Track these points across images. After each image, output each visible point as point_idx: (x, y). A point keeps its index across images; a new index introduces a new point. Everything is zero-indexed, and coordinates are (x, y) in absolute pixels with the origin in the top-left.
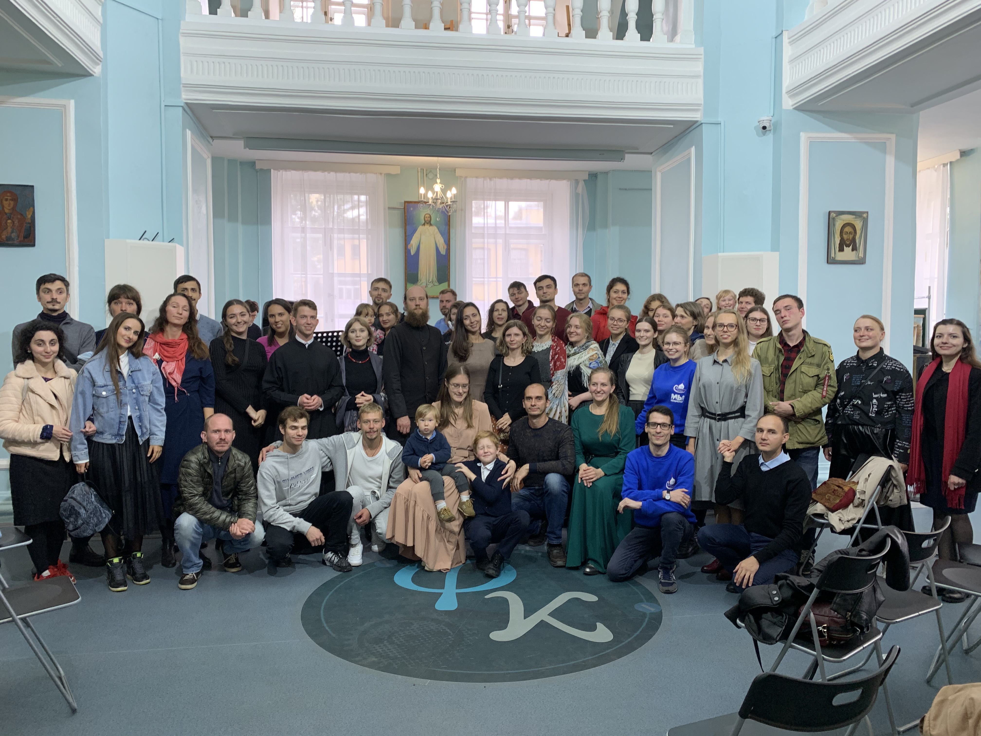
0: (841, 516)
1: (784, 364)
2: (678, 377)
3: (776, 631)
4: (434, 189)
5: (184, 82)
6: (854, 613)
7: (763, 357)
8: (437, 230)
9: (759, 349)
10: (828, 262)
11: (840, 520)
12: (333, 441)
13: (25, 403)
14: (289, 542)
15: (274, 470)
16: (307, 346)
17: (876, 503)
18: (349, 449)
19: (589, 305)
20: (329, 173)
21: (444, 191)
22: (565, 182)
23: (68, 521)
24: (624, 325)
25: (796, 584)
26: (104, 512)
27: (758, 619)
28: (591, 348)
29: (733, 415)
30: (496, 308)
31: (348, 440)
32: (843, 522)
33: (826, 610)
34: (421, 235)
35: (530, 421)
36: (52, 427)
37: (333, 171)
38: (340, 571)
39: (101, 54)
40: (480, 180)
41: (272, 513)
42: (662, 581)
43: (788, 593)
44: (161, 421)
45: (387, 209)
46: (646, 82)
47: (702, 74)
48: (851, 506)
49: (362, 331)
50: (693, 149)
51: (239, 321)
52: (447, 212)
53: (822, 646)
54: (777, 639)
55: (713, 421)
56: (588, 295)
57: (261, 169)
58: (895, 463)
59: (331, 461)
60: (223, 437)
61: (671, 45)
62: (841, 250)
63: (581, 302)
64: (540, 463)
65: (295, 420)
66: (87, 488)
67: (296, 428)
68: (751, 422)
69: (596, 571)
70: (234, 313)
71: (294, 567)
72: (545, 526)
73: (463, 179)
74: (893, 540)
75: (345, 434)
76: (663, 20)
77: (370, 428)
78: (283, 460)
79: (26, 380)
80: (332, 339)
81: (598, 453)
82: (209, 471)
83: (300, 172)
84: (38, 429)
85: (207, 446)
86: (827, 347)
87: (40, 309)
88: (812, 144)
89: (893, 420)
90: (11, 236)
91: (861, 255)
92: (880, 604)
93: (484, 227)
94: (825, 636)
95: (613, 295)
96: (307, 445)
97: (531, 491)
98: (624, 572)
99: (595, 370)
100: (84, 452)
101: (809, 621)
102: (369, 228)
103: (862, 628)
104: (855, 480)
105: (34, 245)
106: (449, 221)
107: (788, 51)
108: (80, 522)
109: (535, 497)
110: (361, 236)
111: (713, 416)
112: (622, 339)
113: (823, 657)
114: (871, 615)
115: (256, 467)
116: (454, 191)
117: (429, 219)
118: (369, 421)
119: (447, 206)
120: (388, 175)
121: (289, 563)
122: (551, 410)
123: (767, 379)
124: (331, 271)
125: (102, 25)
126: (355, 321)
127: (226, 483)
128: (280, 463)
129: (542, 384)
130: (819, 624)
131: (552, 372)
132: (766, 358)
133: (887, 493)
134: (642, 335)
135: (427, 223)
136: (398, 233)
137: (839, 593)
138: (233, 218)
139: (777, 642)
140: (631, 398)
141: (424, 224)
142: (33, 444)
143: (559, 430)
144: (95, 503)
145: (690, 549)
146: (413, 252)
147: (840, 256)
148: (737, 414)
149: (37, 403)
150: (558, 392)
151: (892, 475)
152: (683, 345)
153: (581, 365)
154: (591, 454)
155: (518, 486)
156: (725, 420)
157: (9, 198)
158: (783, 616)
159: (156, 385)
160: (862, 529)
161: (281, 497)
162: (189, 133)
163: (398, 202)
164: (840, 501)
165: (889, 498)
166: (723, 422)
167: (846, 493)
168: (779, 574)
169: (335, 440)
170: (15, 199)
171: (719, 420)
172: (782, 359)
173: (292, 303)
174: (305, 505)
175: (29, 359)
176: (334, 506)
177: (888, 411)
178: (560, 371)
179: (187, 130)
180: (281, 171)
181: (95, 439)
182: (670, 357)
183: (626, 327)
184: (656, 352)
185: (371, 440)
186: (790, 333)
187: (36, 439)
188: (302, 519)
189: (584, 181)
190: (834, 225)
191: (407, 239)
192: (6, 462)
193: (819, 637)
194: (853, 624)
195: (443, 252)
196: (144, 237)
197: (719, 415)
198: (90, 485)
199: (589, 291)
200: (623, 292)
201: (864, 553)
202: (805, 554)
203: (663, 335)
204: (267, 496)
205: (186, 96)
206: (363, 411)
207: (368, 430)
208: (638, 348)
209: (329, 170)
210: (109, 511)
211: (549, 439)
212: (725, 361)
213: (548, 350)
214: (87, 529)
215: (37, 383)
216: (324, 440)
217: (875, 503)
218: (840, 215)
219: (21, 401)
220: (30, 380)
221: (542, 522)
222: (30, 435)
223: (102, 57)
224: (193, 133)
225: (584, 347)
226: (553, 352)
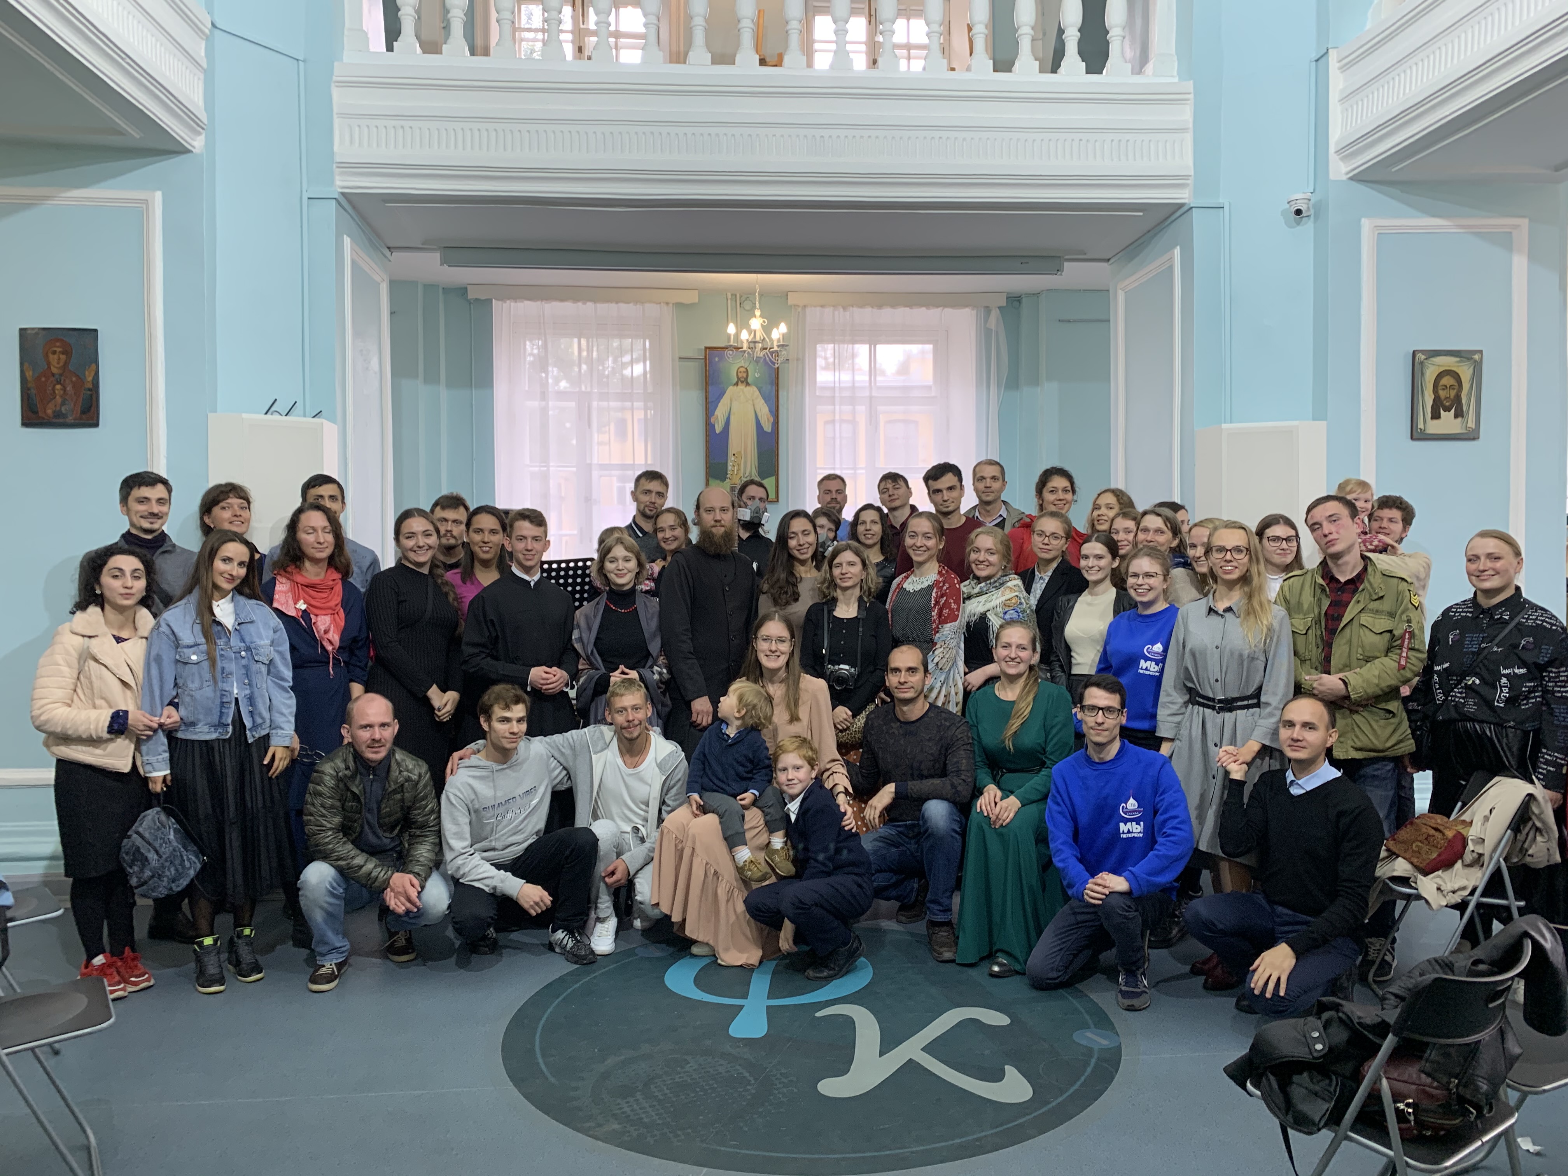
0: (1441, 882)
1: (1330, 612)
2: (1151, 633)
3: (1318, 1109)
4: (750, 326)
5: (338, 159)
6: (1464, 1081)
7: (1293, 601)
8: (758, 392)
9: (1286, 589)
10: (1412, 438)
11: (1438, 889)
12: (571, 740)
13: (81, 677)
14: (487, 912)
15: (470, 791)
16: (532, 584)
17: (1505, 860)
18: (596, 753)
19: (1001, 513)
20: (584, 304)
21: (767, 329)
22: (967, 311)
23: (131, 871)
24: (1059, 545)
25: (1356, 1021)
26: (189, 860)
27: (1284, 1085)
28: (1009, 587)
29: (1246, 703)
30: (861, 519)
31: (595, 738)
32: (1445, 893)
33: (1412, 1071)
34: (731, 401)
35: (897, 708)
36: (126, 713)
37: (590, 301)
38: (576, 963)
39: (204, 117)
40: (828, 311)
41: (460, 862)
42: (1124, 988)
43: (1340, 1036)
44: (289, 707)
45: (677, 359)
46: (1096, 141)
47: (1191, 126)
48: (1459, 864)
49: (627, 560)
50: (1177, 251)
51: (421, 544)
52: (774, 363)
53: (1403, 1139)
54: (1321, 1126)
55: (1208, 711)
56: (1000, 497)
57: (477, 299)
58: (1537, 790)
59: (568, 773)
60: (377, 737)
61: (1137, 79)
62: (1436, 416)
63: (988, 508)
64: (915, 782)
65: (507, 707)
66: (163, 817)
67: (507, 720)
68: (1271, 715)
69: (1010, 971)
70: (413, 530)
71: (501, 955)
72: (924, 889)
73: (800, 309)
74: (1535, 943)
75: (591, 728)
76: (1124, 38)
77: (628, 721)
78: (483, 773)
79: (86, 639)
80: (575, 572)
81: (1012, 766)
82: (355, 790)
83: (539, 303)
84: (101, 719)
85: (352, 750)
86: (1405, 584)
87: (125, 527)
88: (1382, 237)
89: (1536, 714)
90: (60, 411)
91: (1471, 424)
92: (1511, 1061)
93: (834, 388)
94: (1409, 1121)
95: (1049, 497)
96: (527, 749)
97: (900, 829)
98: (1054, 974)
99: (1008, 623)
100: (160, 757)
101: (1379, 1091)
102: (650, 390)
103: (1479, 1109)
104: (1466, 817)
105: (96, 425)
106: (778, 378)
107: (1337, 83)
108: (148, 873)
109: (907, 840)
110: (635, 404)
111: (1208, 702)
112: (1056, 568)
113: (1406, 1162)
114: (1496, 1082)
115: (439, 783)
116: (783, 328)
117: (745, 375)
118: (625, 709)
119: (772, 353)
120: (679, 305)
121: (494, 948)
122: (931, 689)
123: (1301, 640)
124: (588, 461)
125: (205, 71)
126: (617, 543)
127: (388, 809)
128: (481, 778)
129: (917, 647)
130: (1397, 1097)
131: (934, 626)
132: (1299, 604)
133: (1525, 842)
134: (1090, 565)
135: (742, 382)
136: (695, 398)
137: (1435, 1044)
138: (431, 378)
139: (1319, 1130)
140: (1075, 671)
141: (737, 384)
142: (93, 741)
143: (948, 724)
144: (175, 844)
145: (1174, 932)
146: (718, 429)
147: (1434, 427)
148: (1250, 702)
149: (101, 678)
150: (944, 660)
151: (1533, 813)
152: (1161, 578)
153: (988, 614)
154: (1002, 768)
155: (877, 821)
156: (1230, 710)
157: (58, 350)
158: (1331, 1080)
159: (280, 649)
160: (1479, 905)
161: (477, 837)
162: (347, 240)
163: (695, 349)
164: (1439, 855)
165: (1527, 850)
166: (1227, 715)
167: (1450, 842)
168: (1324, 999)
169: (575, 737)
170: (67, 352)
171: (1221, 710)
172: (1326, 603)
173: (507, 512)
174: (518, 850)
175: (97, 605)
176: (567, 853)
177: (1527, 698)
178: (948, 625)
179: (345, 236)
180: (508, 302)
181: (180, 735)
182: (1139, 599)
183: (1064, 549)
184: (1117, 593)
185: (631, 740)
186: (1340, 562)
187: (100, 735)
188: (509, 874)
189: (999, 308)
190: (1423, 374)
191: (709, 407)
192: (49, 775)
193: (1399, 1122)
194: (1462, 1100)
195: (768, 428)
196: (273, 409)
197: (1220, 701)
198: (169, 813)
199: (1001, 490)
200: (1065, 490)
201: (1482, 967)
202: (1378, 945)
203: (1126, 561)
204: (455, 834)
205: (343, 183)
206: (614, 694)
207: (626, 724)
208: (1087, 587)
209: (585, 299)
210: (197, 857)
211: (930, 740)
212: (1229, 609)
213: (930, 588)
214: (159, 886)
215: (104, 647)
216: (557, 738)
217: (1501, 860)
218: (1433, 357)
219: (76, 672)
220: (93, 639)
221: (920, 881)
222: (92, 727)
223: (205, 121)
224: (352, 239)
225: (997, 584)
226: (937, 592)
